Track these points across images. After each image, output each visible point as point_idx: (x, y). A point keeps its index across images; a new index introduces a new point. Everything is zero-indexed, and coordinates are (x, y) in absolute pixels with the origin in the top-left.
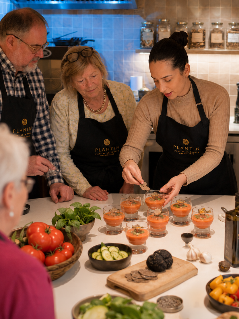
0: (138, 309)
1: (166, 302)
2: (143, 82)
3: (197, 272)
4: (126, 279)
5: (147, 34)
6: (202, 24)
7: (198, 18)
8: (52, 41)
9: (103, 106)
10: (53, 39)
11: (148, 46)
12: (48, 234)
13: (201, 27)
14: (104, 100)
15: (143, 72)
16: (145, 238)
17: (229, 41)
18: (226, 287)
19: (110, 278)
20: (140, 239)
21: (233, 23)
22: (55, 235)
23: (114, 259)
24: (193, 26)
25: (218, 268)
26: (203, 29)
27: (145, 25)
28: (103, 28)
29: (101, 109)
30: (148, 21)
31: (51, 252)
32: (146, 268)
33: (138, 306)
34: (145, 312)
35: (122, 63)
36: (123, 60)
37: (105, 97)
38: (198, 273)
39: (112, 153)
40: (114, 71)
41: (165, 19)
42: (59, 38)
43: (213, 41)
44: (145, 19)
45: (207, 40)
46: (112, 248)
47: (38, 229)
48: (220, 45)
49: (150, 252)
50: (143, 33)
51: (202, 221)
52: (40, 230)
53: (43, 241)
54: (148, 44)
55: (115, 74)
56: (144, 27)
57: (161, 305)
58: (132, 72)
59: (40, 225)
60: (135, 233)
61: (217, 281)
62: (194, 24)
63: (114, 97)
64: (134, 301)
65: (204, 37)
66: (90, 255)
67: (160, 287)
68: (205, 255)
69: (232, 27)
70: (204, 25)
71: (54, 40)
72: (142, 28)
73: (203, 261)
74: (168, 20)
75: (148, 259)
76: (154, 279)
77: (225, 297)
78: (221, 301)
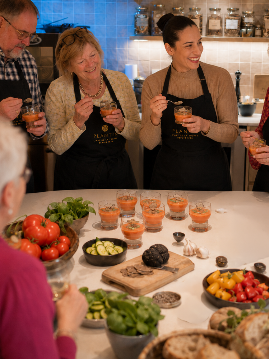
0: (134, 303)
1: (162, 297)
2: (138, 71)
3: (194, 267)
4: (121, 274)
5: (142, 20)
6: (199, 10)
7: (195, 3)
8: (42, 27)
9: (100, 91)
10: (43, 25)
11: (143, 32)
12: (45, 227)
13: (198, 13)
14: (101, 85)
15: (138, 60)
16: (141, 233)
17: (227, 27)
18: (223, 282)
19: (105, 273)
20: (136, 233)
21: (232, 8)
22: (51, 228)
23: (109, 254)
24: (190, 11)
25: (216, 263)
26: (200, 15)
27: (140, 11)
28: (95, 14)
29: (98, 94)
30: (143, 7)
31: (47, 245)
32: (142, 264)
33: (133, 301)
34: (141, 307)
35: (115, 51)
36: (116, 48)
37: (101, 83)
38: (195, 269)
39: (111, 140)
40: (107, 59)
41: (160, 4)
42: (49, 24)
43: (211, 27)
44: (139, 4)
45: (204, 27)
46: (107, 243)
47: (34, 222)
48: (218, 32)
49: (146, 247)
50: (137, 19)
51: (200, 215)
52: (36, 223)
53: (39, 234)
54: (143, 30)
55: (108, 62)
56: (138, 13)
57: (158, 301)
58: (126, 60)
59: (37, 218)
60: (130, 227)
61: (214, 276)
62: (191, 10)
63: (111, 83)
64: (129, 296)
65: (201, 23)
66: (84, 249)
67: (157, 282)
68: (202, 250)
69: (231, 12)
70: (201, 10)
71: (44, 27)
72: (136, 13)
73: (199, 256)
74: (163, 6)
75: (144, 253)
76: (150, 274)
77: (223, 291)
78: (218, 296)
